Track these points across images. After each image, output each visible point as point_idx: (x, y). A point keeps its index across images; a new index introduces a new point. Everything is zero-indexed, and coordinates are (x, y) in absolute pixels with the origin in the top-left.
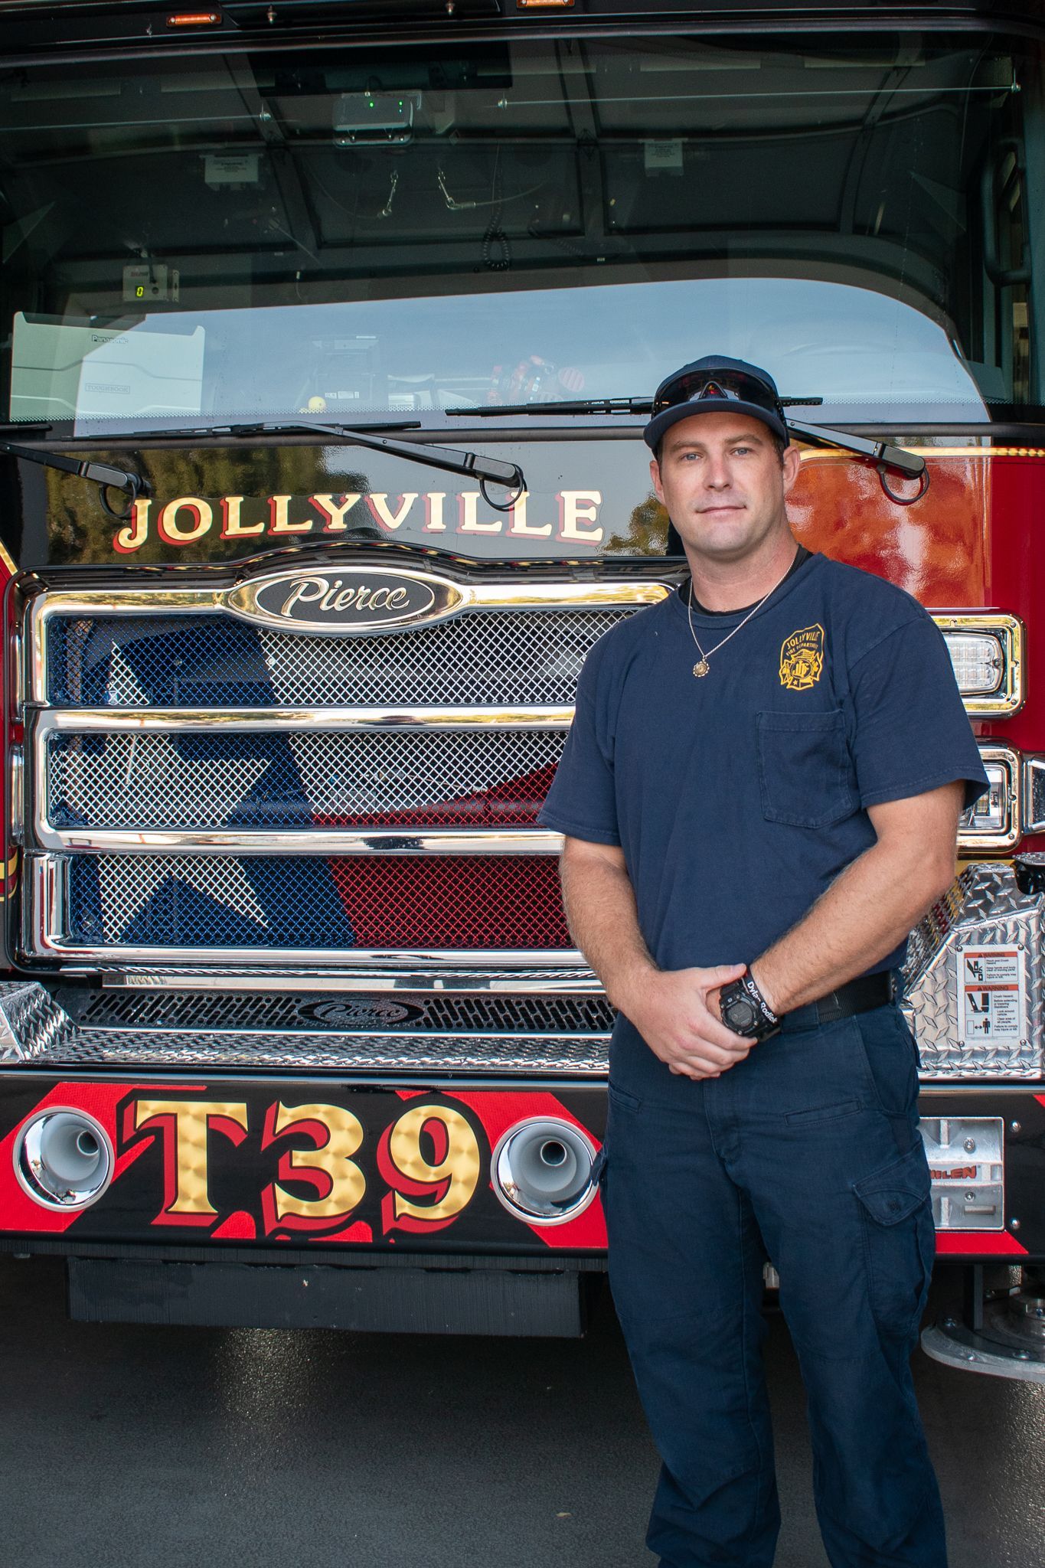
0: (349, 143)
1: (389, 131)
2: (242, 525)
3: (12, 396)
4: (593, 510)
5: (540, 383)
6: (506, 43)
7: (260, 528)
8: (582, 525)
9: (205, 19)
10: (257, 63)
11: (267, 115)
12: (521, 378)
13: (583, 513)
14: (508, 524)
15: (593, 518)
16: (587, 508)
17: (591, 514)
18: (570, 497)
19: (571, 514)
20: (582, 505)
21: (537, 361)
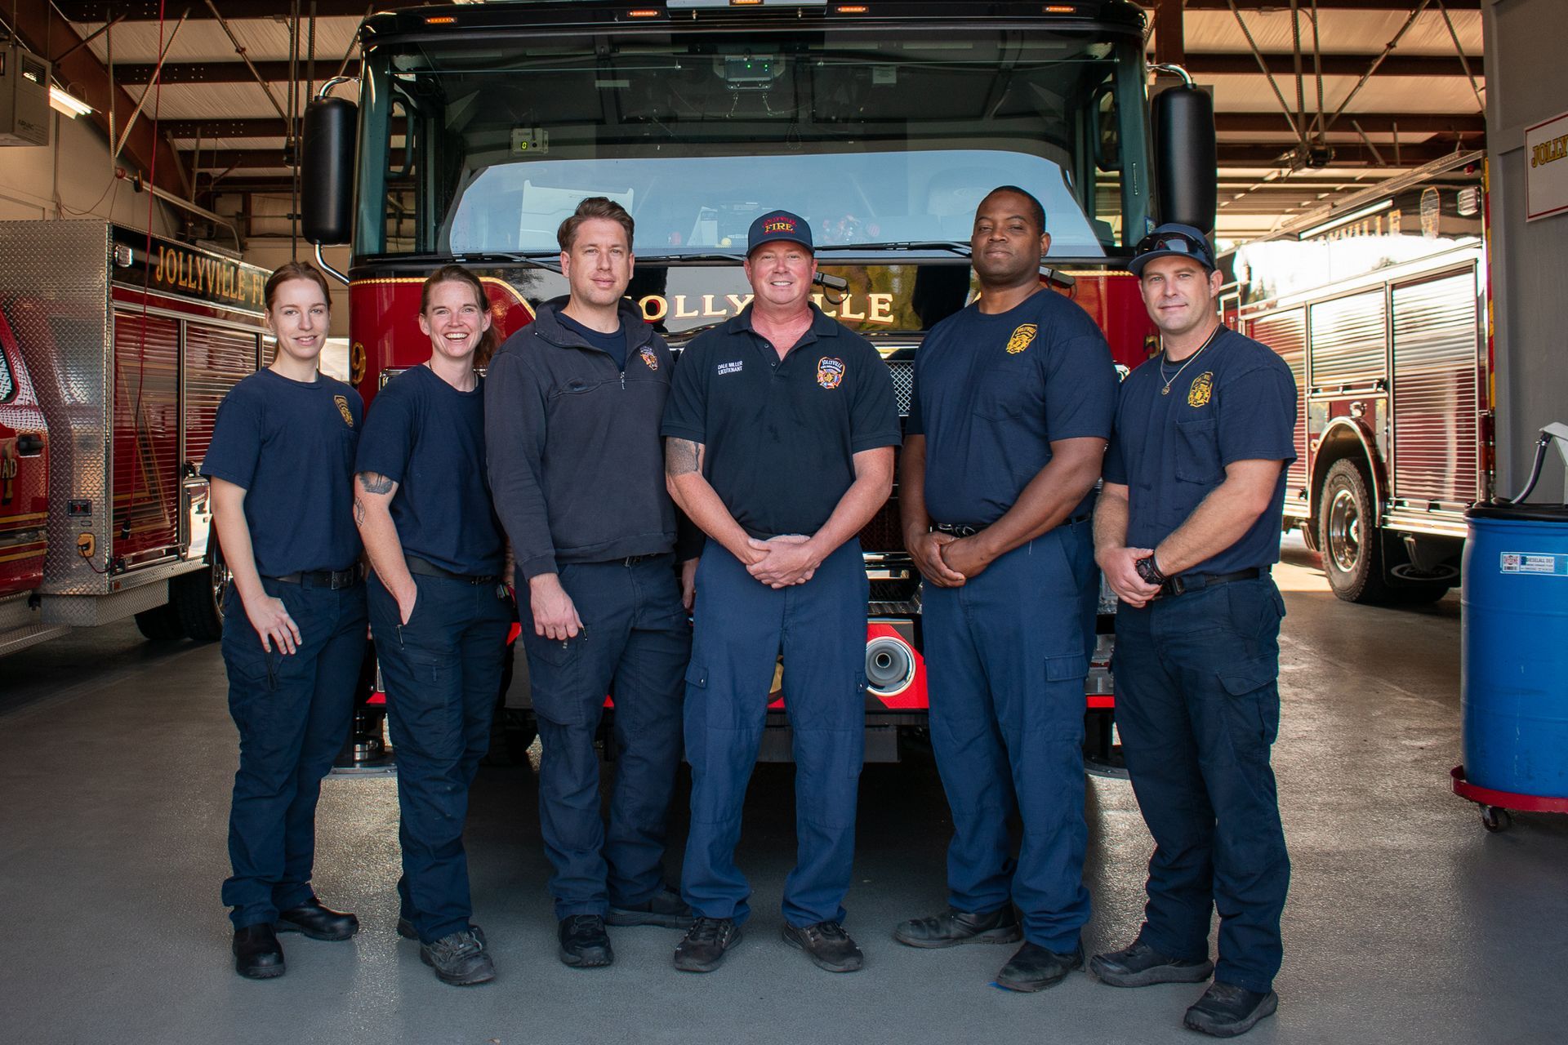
0: (736, 88)
1: (760, 82)
2: (685, 312)
3: (521, 230)
4: (888, 304)
5: (852, 231)
6: (823, 32)
7: (696, 313)
8: (882, 313)
9: (651, 13)
10: (676, 40)
11: (680, 67)
12: (842, 228)
13: (882, 307)
14: (839, 312)
15: (888, 309)
16: (885, 303)
17: (887, 307)
18: (874, 298)
19: (875, 307)
20: (881, 302)
21: (851, 218)
